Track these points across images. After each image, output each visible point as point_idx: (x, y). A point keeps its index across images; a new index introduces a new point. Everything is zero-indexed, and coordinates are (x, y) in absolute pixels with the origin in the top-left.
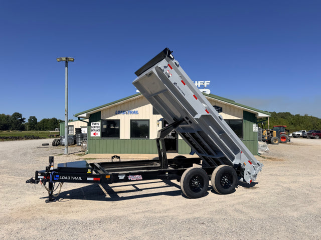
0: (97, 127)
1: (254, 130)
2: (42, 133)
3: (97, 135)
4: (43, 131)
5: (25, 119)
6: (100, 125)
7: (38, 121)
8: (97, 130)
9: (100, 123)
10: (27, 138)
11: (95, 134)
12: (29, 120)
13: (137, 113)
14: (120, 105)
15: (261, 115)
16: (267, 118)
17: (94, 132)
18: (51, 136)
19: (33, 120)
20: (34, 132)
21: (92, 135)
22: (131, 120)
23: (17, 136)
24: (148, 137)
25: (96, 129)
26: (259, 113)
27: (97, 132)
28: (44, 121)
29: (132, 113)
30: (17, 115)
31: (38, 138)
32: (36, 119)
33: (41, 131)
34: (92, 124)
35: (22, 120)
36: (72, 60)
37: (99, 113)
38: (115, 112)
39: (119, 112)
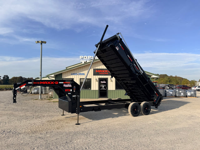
13: (84, 74)
14: (74, 70)
16: (157, 78)
22: (80, 79)
24: (91, 89)
29: (81, 74)
32: (8, 77)
36: (45, 43)
37: (61, 74)
38: (71, 74)
39: (73, 74)
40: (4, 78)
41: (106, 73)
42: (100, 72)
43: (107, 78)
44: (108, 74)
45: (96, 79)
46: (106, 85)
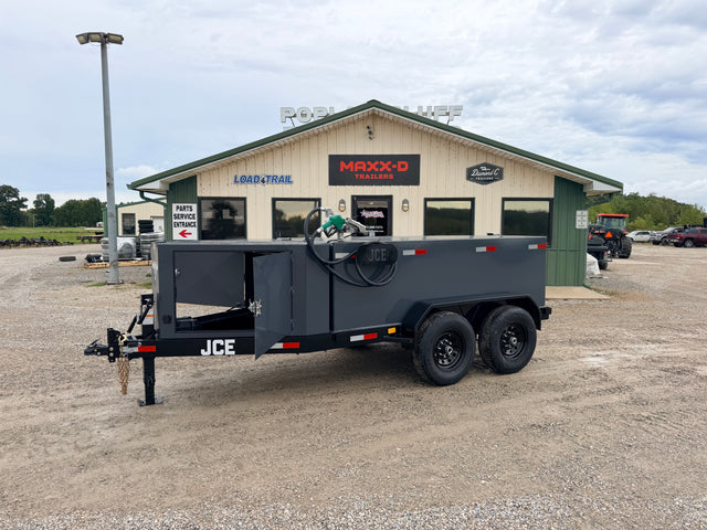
0: (188, 216)
1: (578, 225)
3: (189, 237)
4: (69, 229)
5: (26, 200)
6: (195, 211)
8: (189, 225)
9: (195, 206)
11: (183, 234)
12: (35, 202)
13: (287, 180)
14: (245, 159)
15: (598, 187)
17: (181, 229)
19: (45, 202)
21: (176, 236)
22: (274, 200)
25: (185, 221)
26: (595, 182)
27: (189, 230)
28: (71, 205)
29: (274, 179)
30: (7, 191)
32: (53, 201)
33: (66, 229)
34: (174, 206)
35: (21, 203)
36: (119, 40)
37: (192, 181)
38: (232, 180)
39: (245, 180)
40: (37, 203)
41: (386, 176)
42: (360, 172)
43: (389, 198)
44: (391, 177)
45: (342, 202)
46: (385, 229)
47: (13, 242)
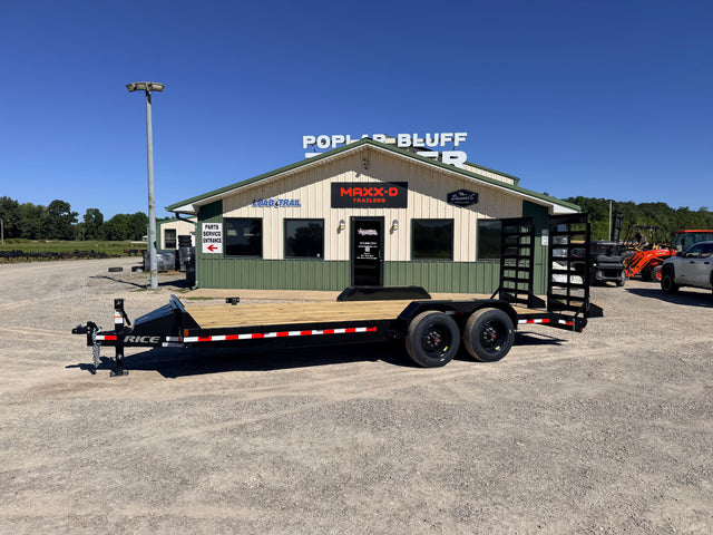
0: (215, 233)
2: (114, 245)
4: (117, 242)
5: (77, 214)
6: (221, 229)
7: (106, 219)
8: (216, 241)
9: (221, 225)
10: (79, 255)
12: (85, 217)
13: (297, 203)
18: (131, 253)
19: (94, 216)
20: (96, 245)
23: (59, 251)
28: (118, 219)
29: (286, 203)
30: (59, 206)
31: (103, 256)
32: (102, 215)
33: (113, 242)
34: (204, 225)
35: (72, 217)
40: (87, 217)
41: (379, 200)
44: (383, 200)
47: (66, 254)
